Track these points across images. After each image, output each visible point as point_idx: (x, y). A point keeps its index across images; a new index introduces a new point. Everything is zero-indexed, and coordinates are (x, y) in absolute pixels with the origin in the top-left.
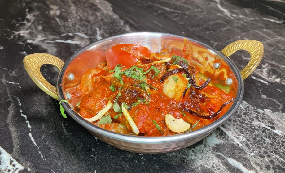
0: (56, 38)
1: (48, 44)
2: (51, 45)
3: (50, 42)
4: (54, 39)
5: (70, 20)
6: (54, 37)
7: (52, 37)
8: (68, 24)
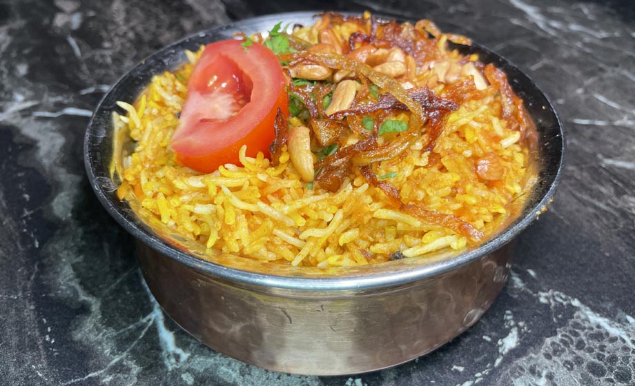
0: (66, 101)
1: (39, 123)
2: (49, 124)
3: (47, 114)
4: (60, 106)
5: (107, 45)
6: (59, 99)
7: (52, 100)
8: (102, 56)
